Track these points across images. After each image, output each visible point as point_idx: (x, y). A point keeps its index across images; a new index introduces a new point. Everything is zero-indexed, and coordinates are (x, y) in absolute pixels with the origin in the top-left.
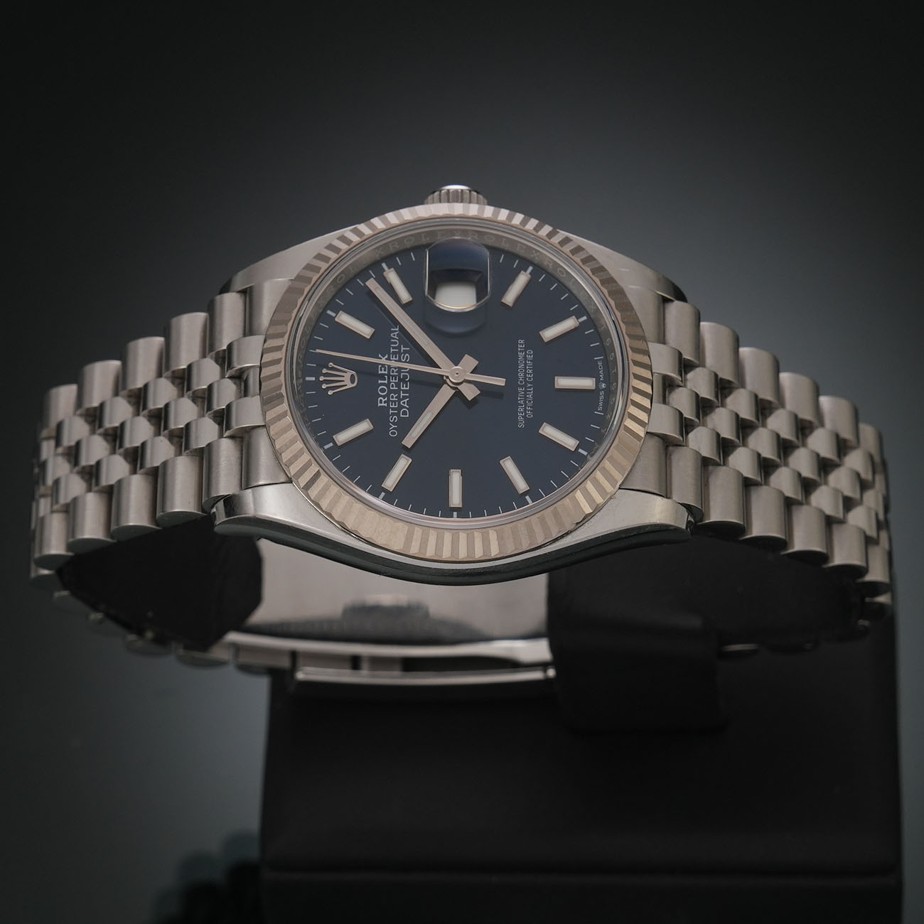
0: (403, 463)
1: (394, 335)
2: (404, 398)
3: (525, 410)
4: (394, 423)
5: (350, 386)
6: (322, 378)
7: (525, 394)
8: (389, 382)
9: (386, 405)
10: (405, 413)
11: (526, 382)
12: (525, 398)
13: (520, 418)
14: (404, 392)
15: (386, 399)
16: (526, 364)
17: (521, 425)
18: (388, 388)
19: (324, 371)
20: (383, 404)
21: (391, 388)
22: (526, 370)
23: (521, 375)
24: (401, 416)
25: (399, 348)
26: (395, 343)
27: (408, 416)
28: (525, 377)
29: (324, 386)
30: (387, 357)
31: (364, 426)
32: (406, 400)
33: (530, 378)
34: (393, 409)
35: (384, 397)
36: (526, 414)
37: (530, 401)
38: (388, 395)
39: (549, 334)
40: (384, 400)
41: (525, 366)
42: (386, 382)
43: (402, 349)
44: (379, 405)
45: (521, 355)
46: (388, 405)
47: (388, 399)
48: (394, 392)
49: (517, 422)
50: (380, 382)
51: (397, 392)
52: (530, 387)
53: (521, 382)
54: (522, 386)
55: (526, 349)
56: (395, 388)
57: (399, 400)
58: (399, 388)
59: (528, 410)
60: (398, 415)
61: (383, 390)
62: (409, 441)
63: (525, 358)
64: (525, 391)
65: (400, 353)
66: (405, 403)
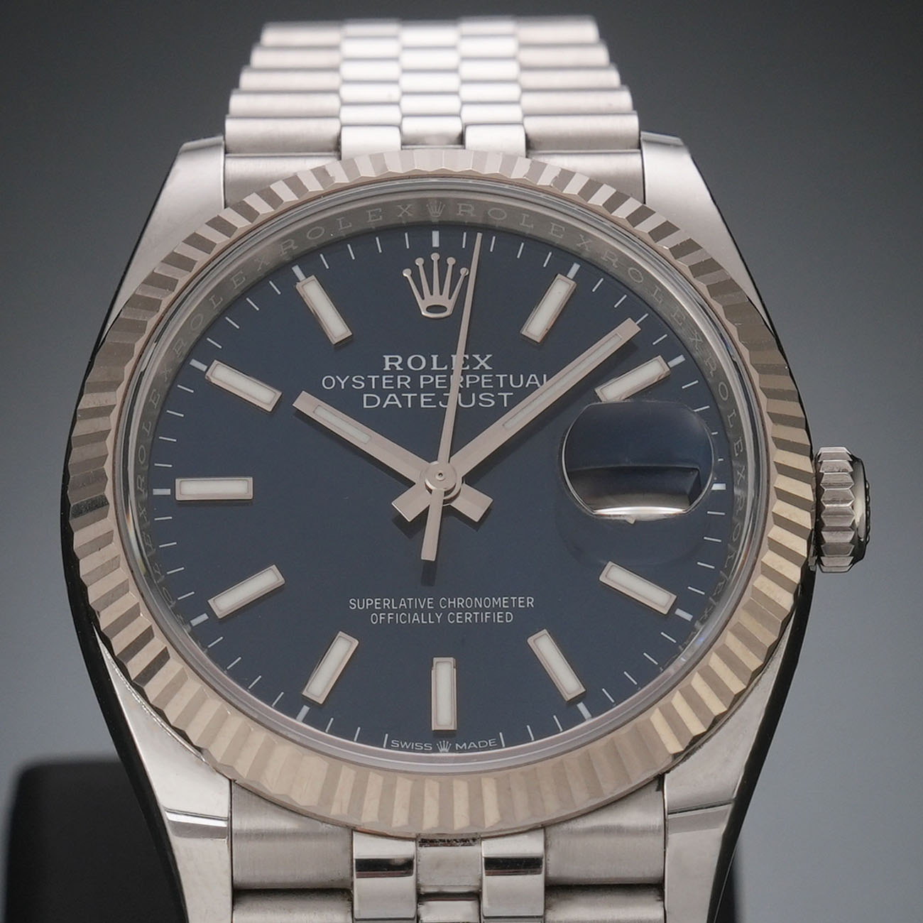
0: (262, 395)
1: (533, 379)
2: (403, 401)
3: (387, 611)
4: (349, 383)
5: (423, 305)
6: (435, 257)
7: (419, 611)
8: (434, 373)
9: (387, 368)
10: (371, 401)
11: (445, 612)
12: (412, 611)
13: (368, 603)
14: (416, 401)
15: (398, 368)
16: (484, 610)
17: (354, 604)
18: (425, 371)
19: (451, 261)
20: (388, 364)
21: (422, 377)
22: (471, 611)
23: (460, 602)
24: (365, 396)
25: (507, 388)
26: (517, 381)
27: (365, 406)
28: (455, 610)
29: (419, 262)
30: (487, 368)
31: (336, 327)
32: (398, 402)
33: (453, 618)
34: (379, 382)
35: (404, 364)
36: (378, 612)
37: (404, 618)
38: (406, 370)
39: (545, 647)
40: (396, 364)
41: (478, 609)
42: (435, 368)
43: (505, 395)
44: (387, 358)
45: (503, 602)
46: (387, 373)
47: (400, 373)
48: (415, 382)
49: (361, 596)
50: (435, 358)
51: (415, 387)
52: (434, 618)
53: (445, 603)
54: (435, 603)
55: (515, 611)
56: (422, 383)
57: (399, 392)
58: (424, 391)
59: (386, 616)
60: (368, 389)
61: (417, 362)
62: (306, 403)
63: (497, 609)
64: (426, 611)
65: (496, 389)
66: (393, 400)
